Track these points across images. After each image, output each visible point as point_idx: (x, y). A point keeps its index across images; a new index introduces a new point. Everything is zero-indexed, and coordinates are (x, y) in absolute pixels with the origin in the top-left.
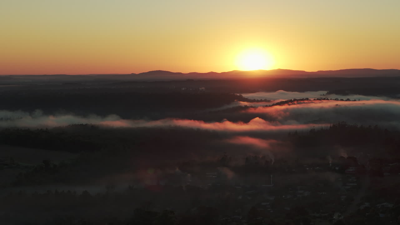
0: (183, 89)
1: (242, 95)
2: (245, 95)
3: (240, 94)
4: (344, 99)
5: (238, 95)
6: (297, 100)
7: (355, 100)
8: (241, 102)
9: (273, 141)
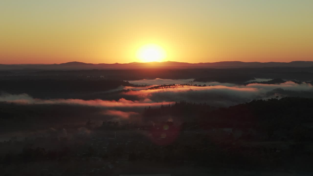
0: (88, 77)
1: (128, 81)
2: (130, 82)
3: (127, 81)
4: (202, 85)
5: (126, 81)
6: (166, 86)
7: (210, 86)
8: (126, 87)
9: (133, 113)
